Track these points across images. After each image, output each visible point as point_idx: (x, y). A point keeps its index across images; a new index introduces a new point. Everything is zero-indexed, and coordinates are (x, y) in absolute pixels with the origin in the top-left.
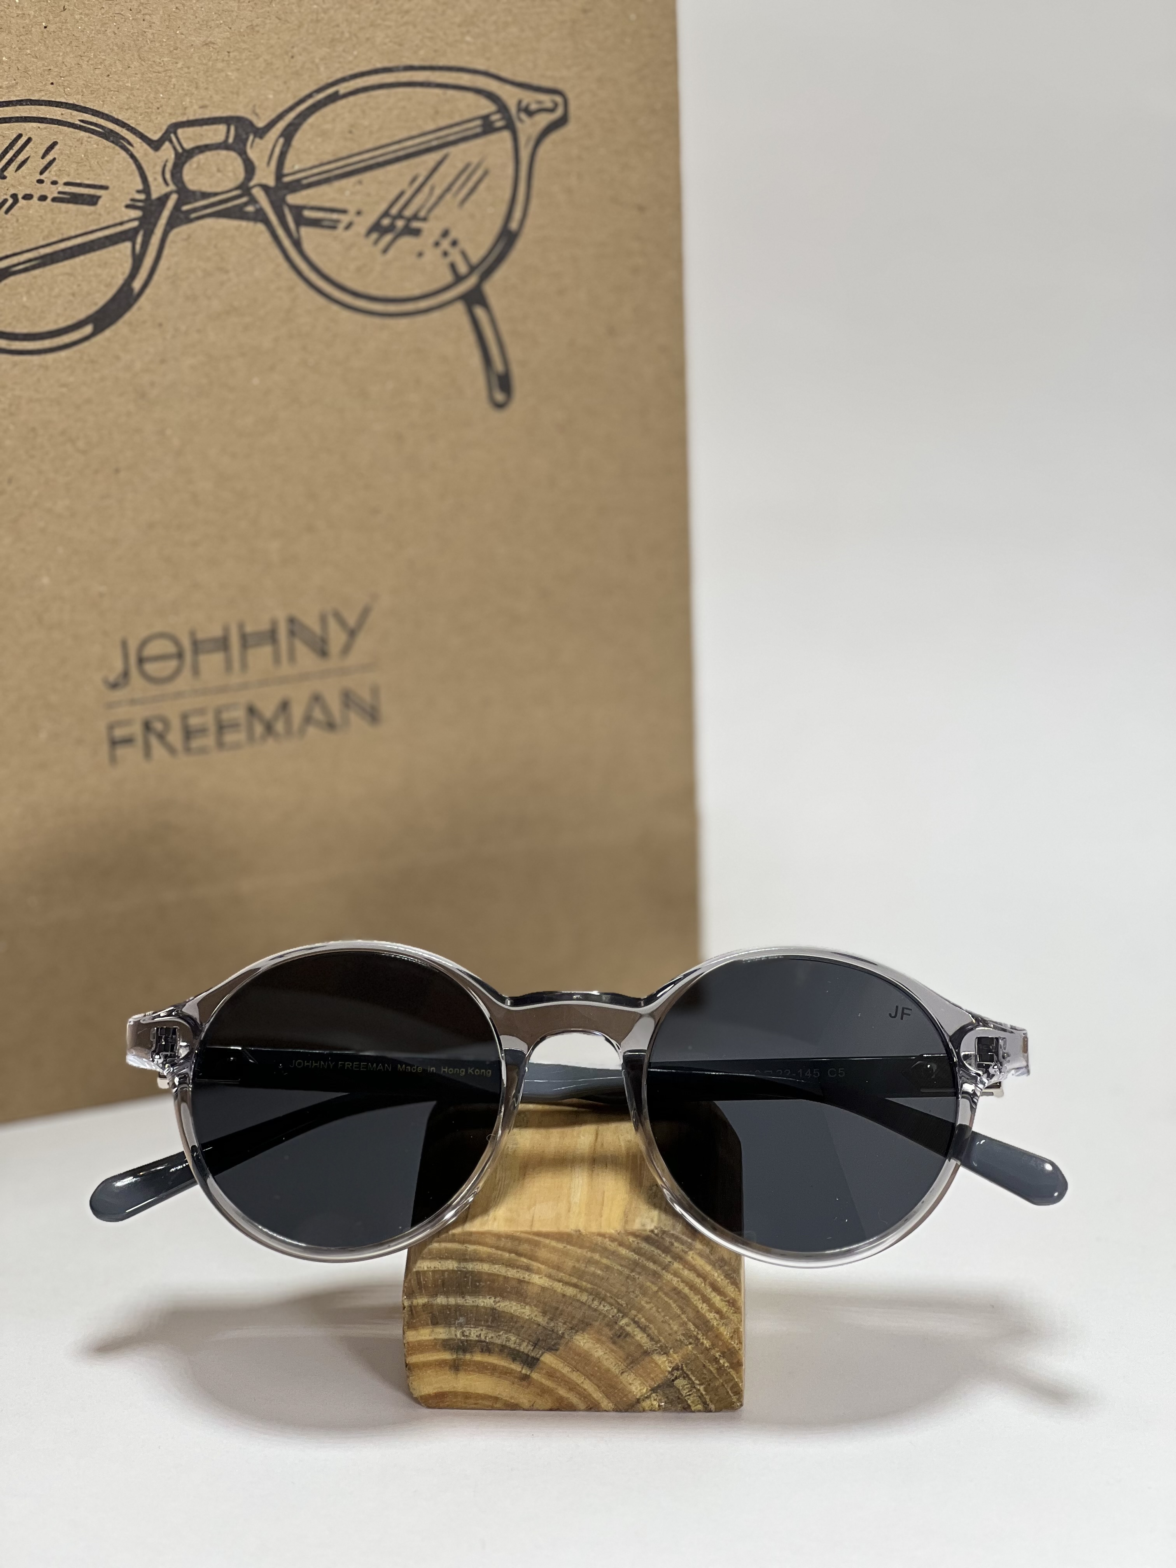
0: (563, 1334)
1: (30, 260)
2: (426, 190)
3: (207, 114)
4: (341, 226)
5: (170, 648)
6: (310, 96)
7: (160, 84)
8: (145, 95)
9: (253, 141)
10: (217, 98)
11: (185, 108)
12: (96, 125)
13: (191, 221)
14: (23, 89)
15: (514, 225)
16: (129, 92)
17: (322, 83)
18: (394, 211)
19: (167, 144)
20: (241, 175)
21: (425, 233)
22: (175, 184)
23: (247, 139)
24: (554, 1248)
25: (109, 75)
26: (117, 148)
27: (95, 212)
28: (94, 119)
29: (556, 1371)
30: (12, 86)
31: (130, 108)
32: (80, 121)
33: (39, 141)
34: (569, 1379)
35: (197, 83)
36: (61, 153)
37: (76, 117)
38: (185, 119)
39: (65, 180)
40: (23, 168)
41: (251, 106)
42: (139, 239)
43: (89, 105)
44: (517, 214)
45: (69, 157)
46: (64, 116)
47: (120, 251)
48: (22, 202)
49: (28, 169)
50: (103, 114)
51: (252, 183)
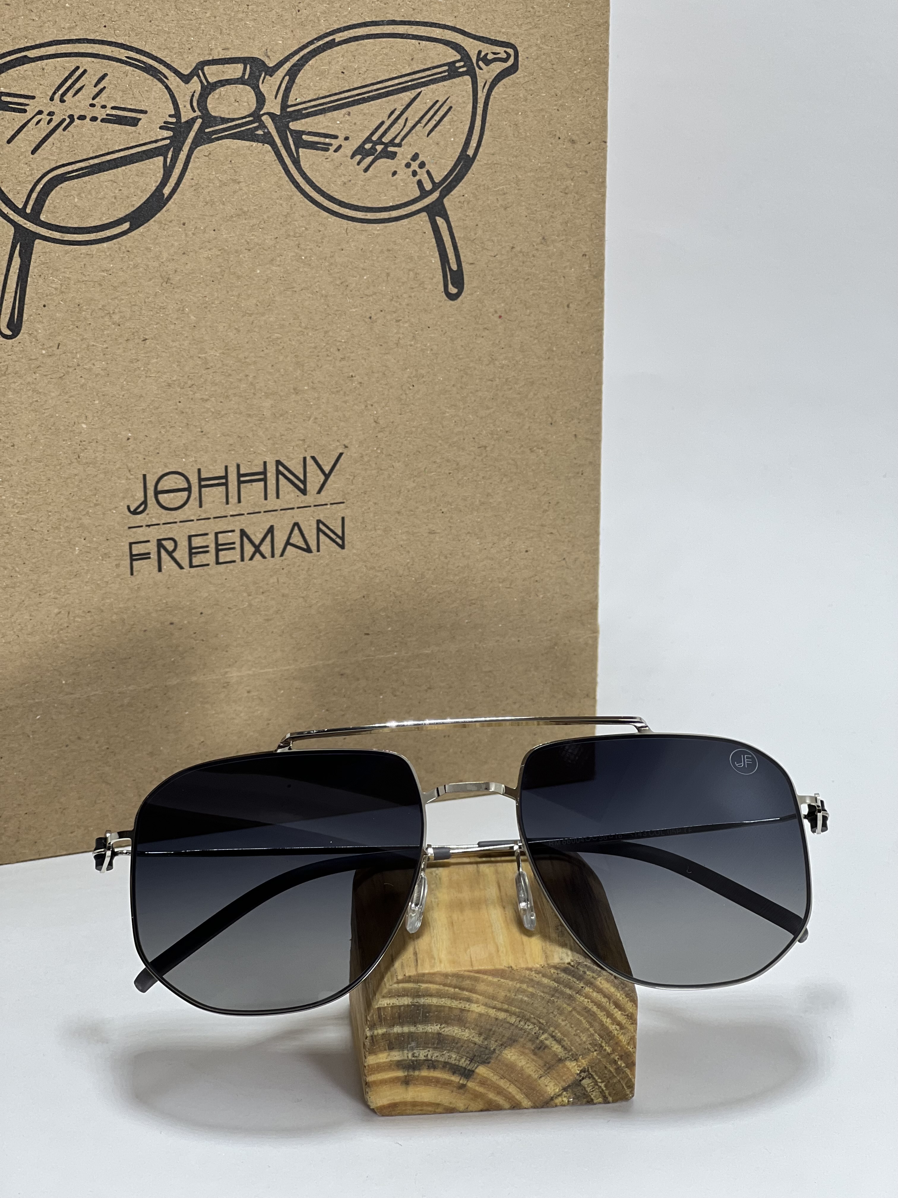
0: (494, 1050)
1: (82, 169)
3: (229, 55)
4: (332, 149)
6: (311, 43)
7: (191, 29)
8: (179, 38)
9: (264, 78)
10: (237, 42)
11: (211, 50)
12: (139, 61)
13: (212, 141)
14: (82, 29)
16: (166, 35)
18: (375, 138)
19: (195, 77)
20: (254, 106)
22: (200, 110)
23: (260, 76)
24: (490, 981)
26: (155, 80)
27: (135, 131)
28: (138, 56)
29: (487, 1079)
30: (73, 28)
31: (167, 48)
32: (126, 57)
33: (92, 73)
34: (498, 1085)
35: (221, 30)
36: (110, 83)
37: (123, 54)
38: (210, 59)
39: (113, 105)
40: (79, 94)
41: (264, 50)
42: (170, 156)
43: (134, 45)
48: (77, 122)
49: (83, 95)
50: (146, 52)
51: (261, 113)
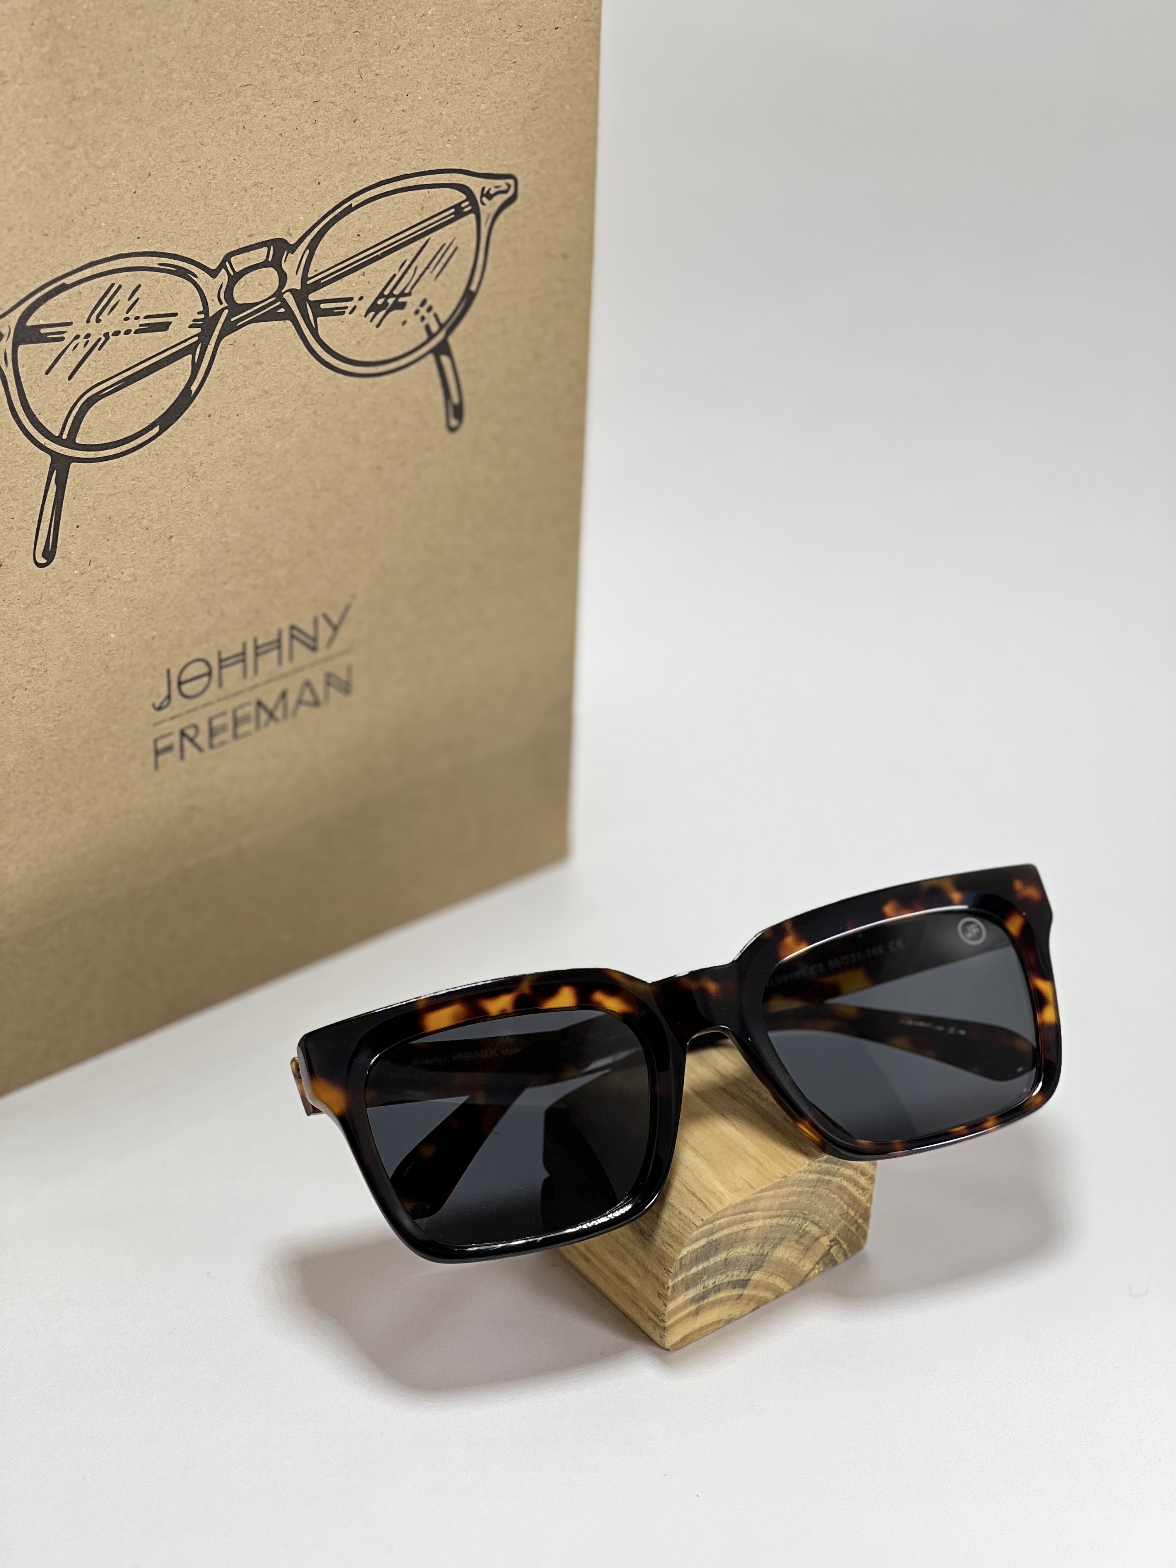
2: (411, 271)
5: (202, 668)
15: (473, 288)
17: (340, 201)
21: (408, 306)
25: (181, 224)
44: (476, 278)
45: (148, 295)
46: (147, 263)
47: (183, 364)
